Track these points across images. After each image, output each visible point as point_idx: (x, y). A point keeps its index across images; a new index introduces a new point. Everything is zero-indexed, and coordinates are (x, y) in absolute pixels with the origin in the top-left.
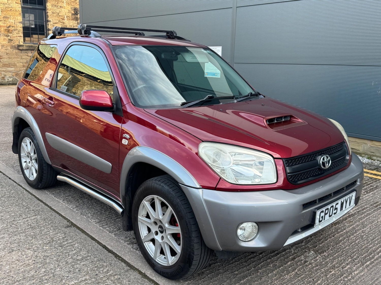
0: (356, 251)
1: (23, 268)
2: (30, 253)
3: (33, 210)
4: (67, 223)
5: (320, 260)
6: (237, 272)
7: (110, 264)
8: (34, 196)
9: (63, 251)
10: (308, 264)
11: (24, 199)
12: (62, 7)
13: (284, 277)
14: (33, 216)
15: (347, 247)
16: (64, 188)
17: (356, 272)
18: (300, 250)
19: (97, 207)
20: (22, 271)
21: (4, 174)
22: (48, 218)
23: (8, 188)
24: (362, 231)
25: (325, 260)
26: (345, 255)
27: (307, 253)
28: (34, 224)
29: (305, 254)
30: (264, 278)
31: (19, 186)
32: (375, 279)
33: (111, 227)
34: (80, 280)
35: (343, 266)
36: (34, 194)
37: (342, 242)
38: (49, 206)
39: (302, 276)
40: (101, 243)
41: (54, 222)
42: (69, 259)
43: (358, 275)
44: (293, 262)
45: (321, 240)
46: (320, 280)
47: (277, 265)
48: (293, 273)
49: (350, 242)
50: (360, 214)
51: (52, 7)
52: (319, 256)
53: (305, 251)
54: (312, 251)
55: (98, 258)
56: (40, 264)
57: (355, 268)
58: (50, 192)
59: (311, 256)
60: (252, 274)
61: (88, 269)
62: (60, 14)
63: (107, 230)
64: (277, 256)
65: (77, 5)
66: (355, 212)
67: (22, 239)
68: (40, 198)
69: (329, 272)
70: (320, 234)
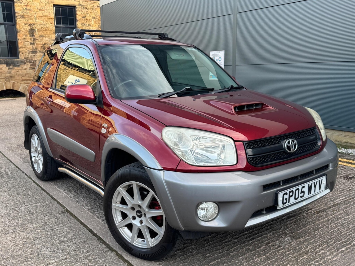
0: (333, 237)
1: (13, 248)
2: (22, 234)
3: (35, 199)
4: (62, 210)
5: (294, 245)
6: (209, 255)
7: (92, 246)
8: (40, 186)
9: (52, 234)
10: (281, 248)
11: (31, 189)
12: (90, 25)
13: (254, 260)
14: (35, 204)
15: (325, 234)
16: (68, 180)
17: (328, 257)
18: (276, 236)
19: (92, 196)
20: (12, 250)
21: (19, 169)
22: (47, 205)
23: (19, 180)
24: (344, 219)
25: (300, 245)
26: (321, 241)
27: (282, 238)
28: (33, 210)
29: (280, 240)
30: (234, 261)
31: (29, 179)
32: (348, 264)
33: (100, 213)
34: (60, 259)
35: (317, 251)
36: (41, 185)
37: (321, 229)
38: (51, 195)
39: (272, 260)
40: (88, 227)
41: (52, 209)
42: (56, 240)
43: (331, 260)
44: (267, 247)
45: (301, 226)
46: (290, 264)
47: (250, 248)
48: (264, 256)
49: (330, 229)
50: (346, 203)
51: (82, 26)
52: (295, 241)
53: (282, 237)
54: (288, 237)
55: (82, 241)
56: (29, 245)
57: (328, 253)
58: (54, 183)
59: (287, 241)
60: (223, 257)
61: (70, 250)
63: (97, 216)
64: (252, 241)
66: (342, 202)
67: (19, 223)
68: (44, 188)
69: (301, 257)
70: (300, 221)
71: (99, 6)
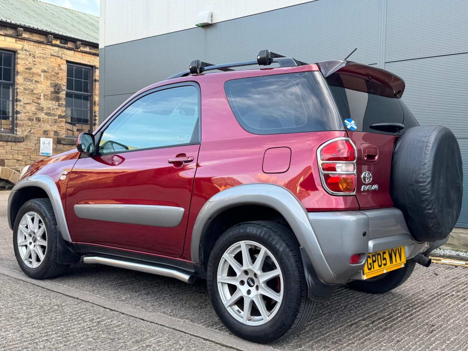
12: (38, 82)
51: (25, 82)
62: (34, 92)
65: (58, 81)
71: (53, 54)
